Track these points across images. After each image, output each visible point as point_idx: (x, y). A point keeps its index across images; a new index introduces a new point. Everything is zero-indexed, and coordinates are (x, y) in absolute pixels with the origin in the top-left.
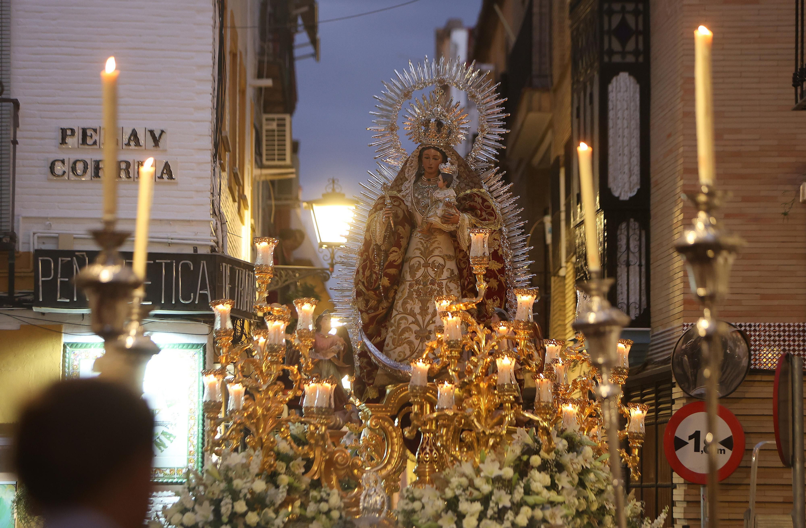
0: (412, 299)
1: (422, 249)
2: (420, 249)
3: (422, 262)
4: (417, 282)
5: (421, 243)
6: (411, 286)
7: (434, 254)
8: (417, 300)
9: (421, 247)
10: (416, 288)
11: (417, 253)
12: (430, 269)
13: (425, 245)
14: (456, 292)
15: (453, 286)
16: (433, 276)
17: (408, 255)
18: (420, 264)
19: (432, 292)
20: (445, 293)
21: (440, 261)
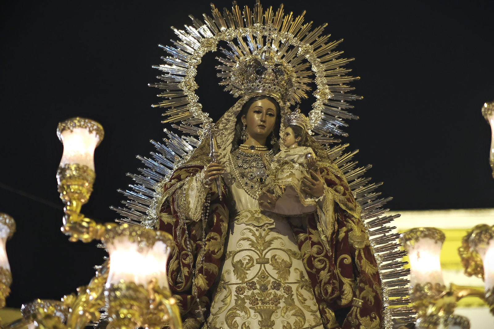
0: (243, 309)
1: (253, 238)
2: (248, 239)
3: (255, 257)
4: (252, 285)
5: (251, 231)
6: (240, 290)
7: (273, 246)
8: (252, 312)
9: (250, 235)
10: (248, 293)
11: (246, 245)
12: (269, 267)
13: (257, 234)
14: (311, 303)
15: (306, 294)
16: (276, 276)
17: (229, 249)
18: (251, 259)
19: (276, 300)
20: (297, 303)
21: (283, 256)
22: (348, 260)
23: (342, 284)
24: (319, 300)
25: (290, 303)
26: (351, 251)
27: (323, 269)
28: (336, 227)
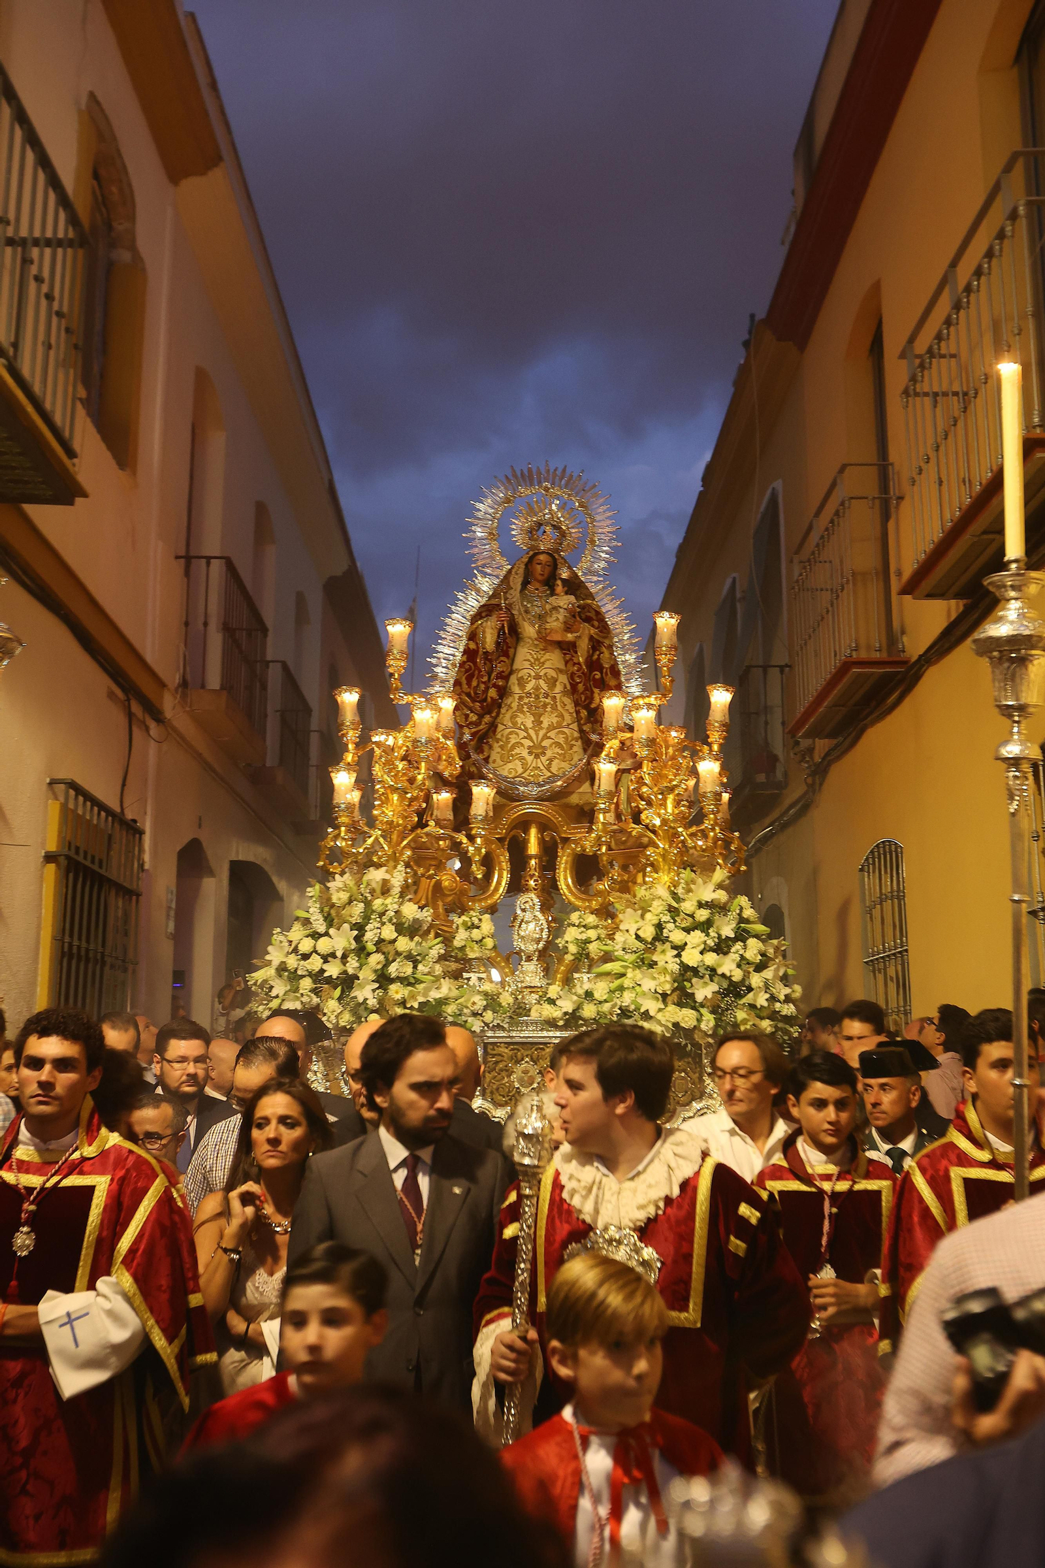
0: (523, 712)
1: (532, 660)
2: (529, 660)
3: (533, 674)
4: (529, 694)
5: (531, 654)
6: (521, 698)
7: (545, 666)
8: (528, 714)
9: (530, 657)
10: (526, 700)
11: (527, 665)
12: (541, 682)
13: (535, 656)
14: (570, 707)
15: (567, 701)
16: (546, 689)
17: (515, 667)
18: (530, 676)
19: (545, 705)
20: (559, 708)
21: (553, 673)
22: (598, 676)
23: (593, 692)
24: (576, 704)
25: (555, 708)
26: (600, 668)
27: (580, 683)
28: (591, 652)
